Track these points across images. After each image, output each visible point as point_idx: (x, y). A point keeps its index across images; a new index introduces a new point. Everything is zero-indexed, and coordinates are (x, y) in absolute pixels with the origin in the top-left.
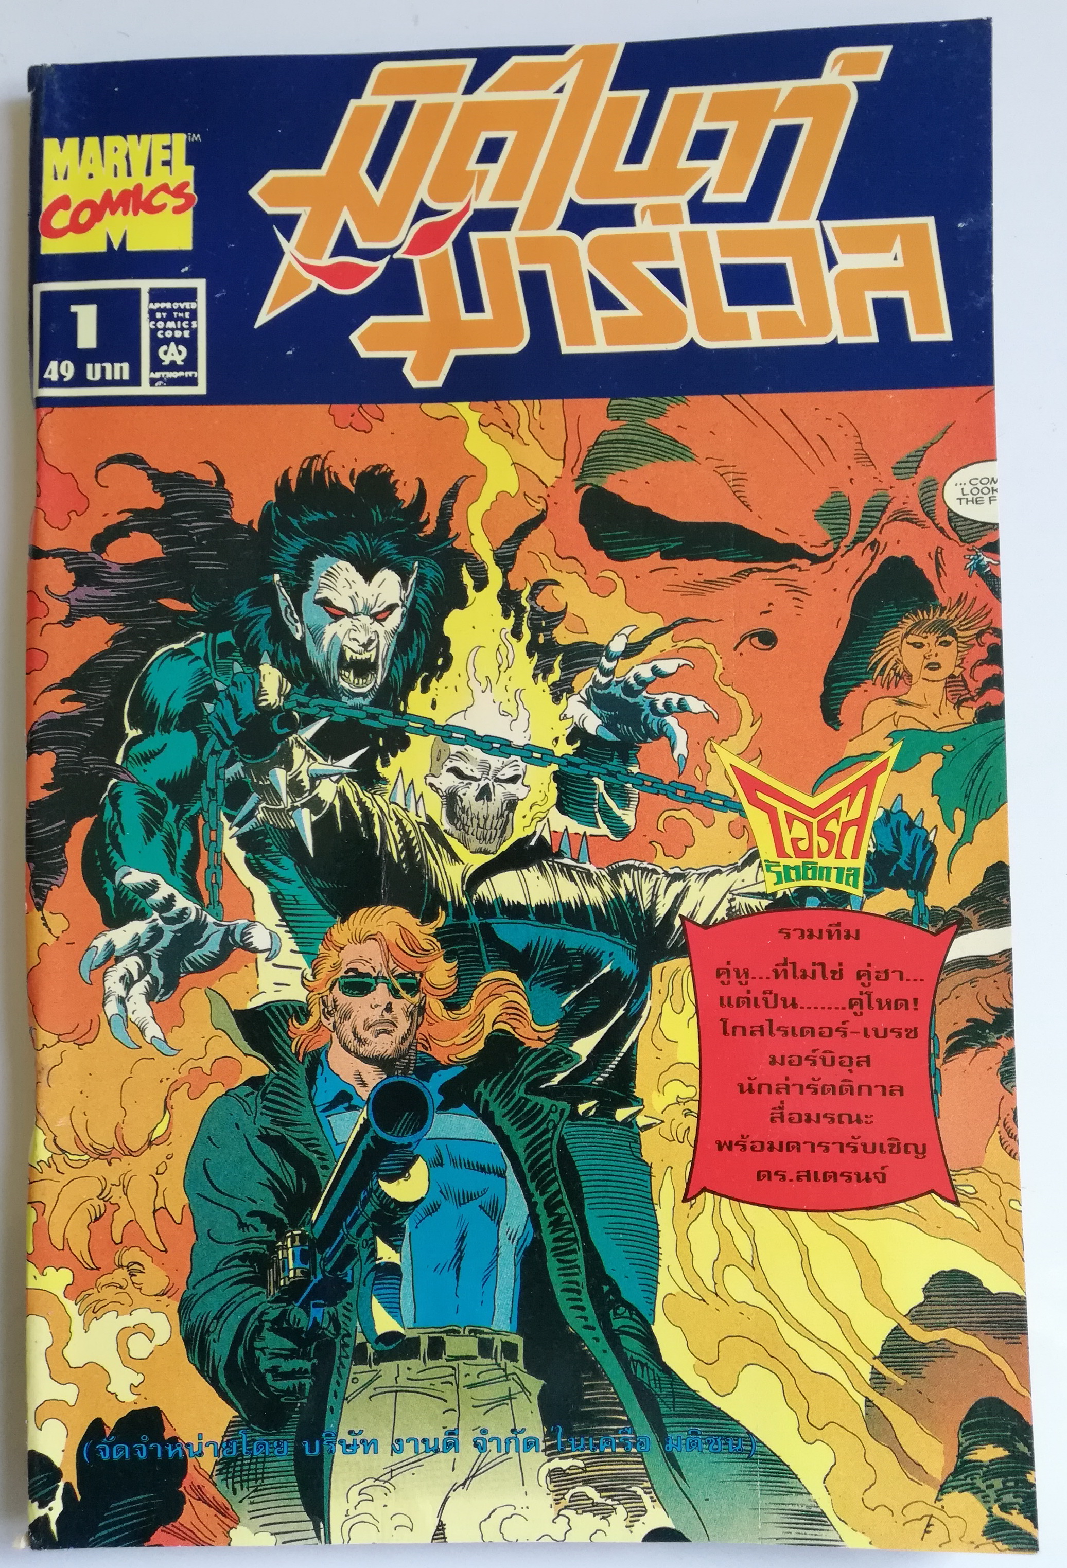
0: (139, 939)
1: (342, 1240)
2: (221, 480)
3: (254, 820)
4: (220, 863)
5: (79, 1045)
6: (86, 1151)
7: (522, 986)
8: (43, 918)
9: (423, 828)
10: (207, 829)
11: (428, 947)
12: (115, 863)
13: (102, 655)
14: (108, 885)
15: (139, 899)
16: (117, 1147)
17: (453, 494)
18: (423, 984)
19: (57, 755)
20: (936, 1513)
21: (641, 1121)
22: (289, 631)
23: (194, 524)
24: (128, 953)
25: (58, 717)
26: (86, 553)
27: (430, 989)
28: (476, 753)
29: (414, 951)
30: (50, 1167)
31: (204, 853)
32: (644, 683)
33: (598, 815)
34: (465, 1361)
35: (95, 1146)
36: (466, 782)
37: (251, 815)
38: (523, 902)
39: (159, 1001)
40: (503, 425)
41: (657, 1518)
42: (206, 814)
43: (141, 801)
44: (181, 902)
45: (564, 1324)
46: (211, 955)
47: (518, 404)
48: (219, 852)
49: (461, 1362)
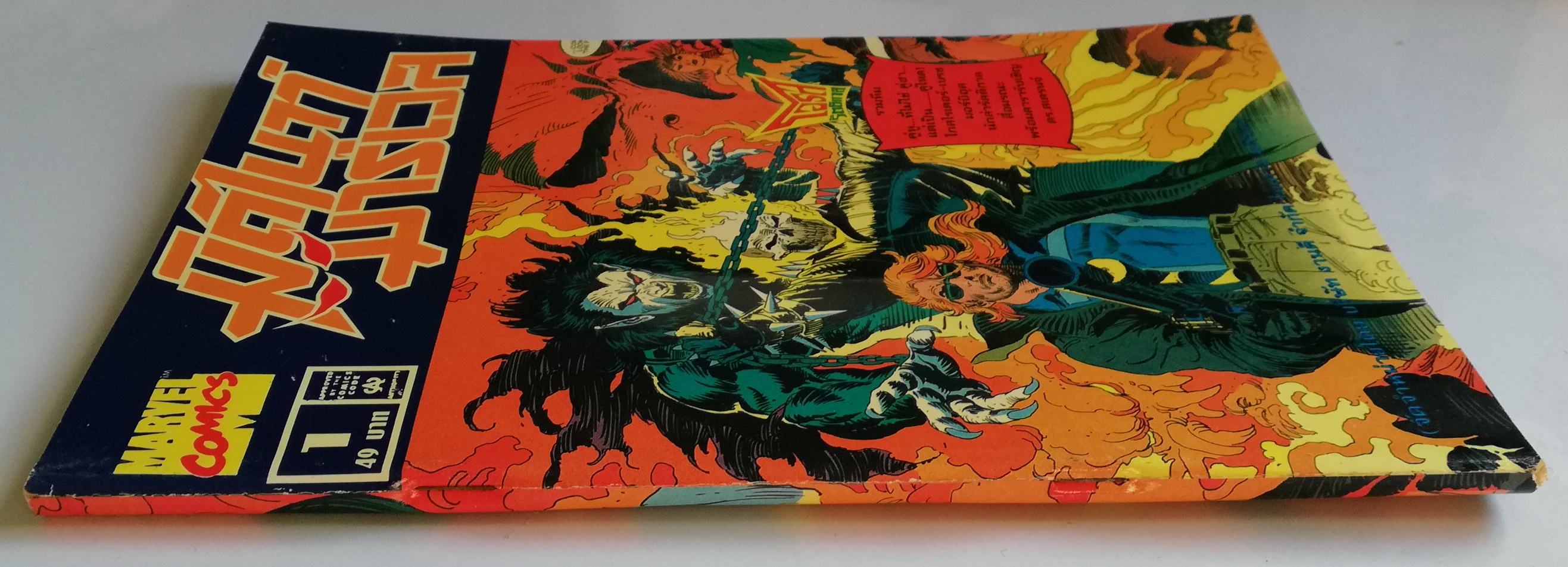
0: (934, 403)
1: (1172, 299)
2: (503, 356)
3: (816, 339)
4: (859, 357)
5: (1042, 438)
6: (1143, 434)
7: (938, 216)
8: (923, 463)
9: (817, 262)
10: (827, 364)
11: (916, 260)
12: (864, 419)
13: (661, 427)
14: (885, 422)
15: (896, 402)
16: (1134, 414)
17: (540, 246)
18: (947, 261)
19: (759, 456)
20: (1247, 49)
21: (1028, 166)
22: (646, 322)
23: (541, 371)
24: (950, 410)
25: (721, 456)
26: (559, 439)
27: (950, 258)
28: (754, 236)
29: (920, 266)
30: (1166, 454)
31: (847, 366)
32: (700, 165)
33: (801, 184)
34: (1241, 239)
35: (1137, 427)
36: (778, 241)
37: (813, 341)
38: (874, 216)
39: (989, 390)
40: (488, 219)
41: (1312, 155)
42: (812, 365)
43: (803, 402)
44: (896, 377)
45: (1191, 197)
46: (941, 360)
47: (471, 212)
48: (847, 357)
49: (1243, 242)
